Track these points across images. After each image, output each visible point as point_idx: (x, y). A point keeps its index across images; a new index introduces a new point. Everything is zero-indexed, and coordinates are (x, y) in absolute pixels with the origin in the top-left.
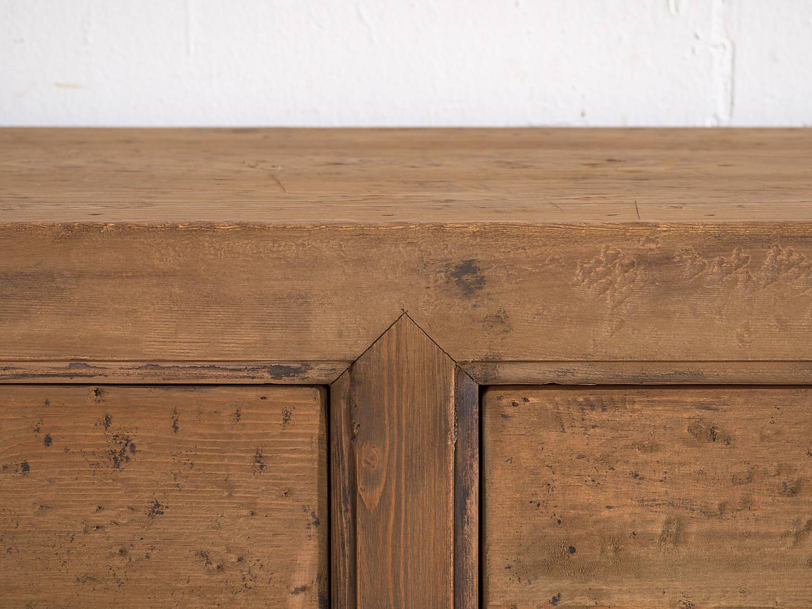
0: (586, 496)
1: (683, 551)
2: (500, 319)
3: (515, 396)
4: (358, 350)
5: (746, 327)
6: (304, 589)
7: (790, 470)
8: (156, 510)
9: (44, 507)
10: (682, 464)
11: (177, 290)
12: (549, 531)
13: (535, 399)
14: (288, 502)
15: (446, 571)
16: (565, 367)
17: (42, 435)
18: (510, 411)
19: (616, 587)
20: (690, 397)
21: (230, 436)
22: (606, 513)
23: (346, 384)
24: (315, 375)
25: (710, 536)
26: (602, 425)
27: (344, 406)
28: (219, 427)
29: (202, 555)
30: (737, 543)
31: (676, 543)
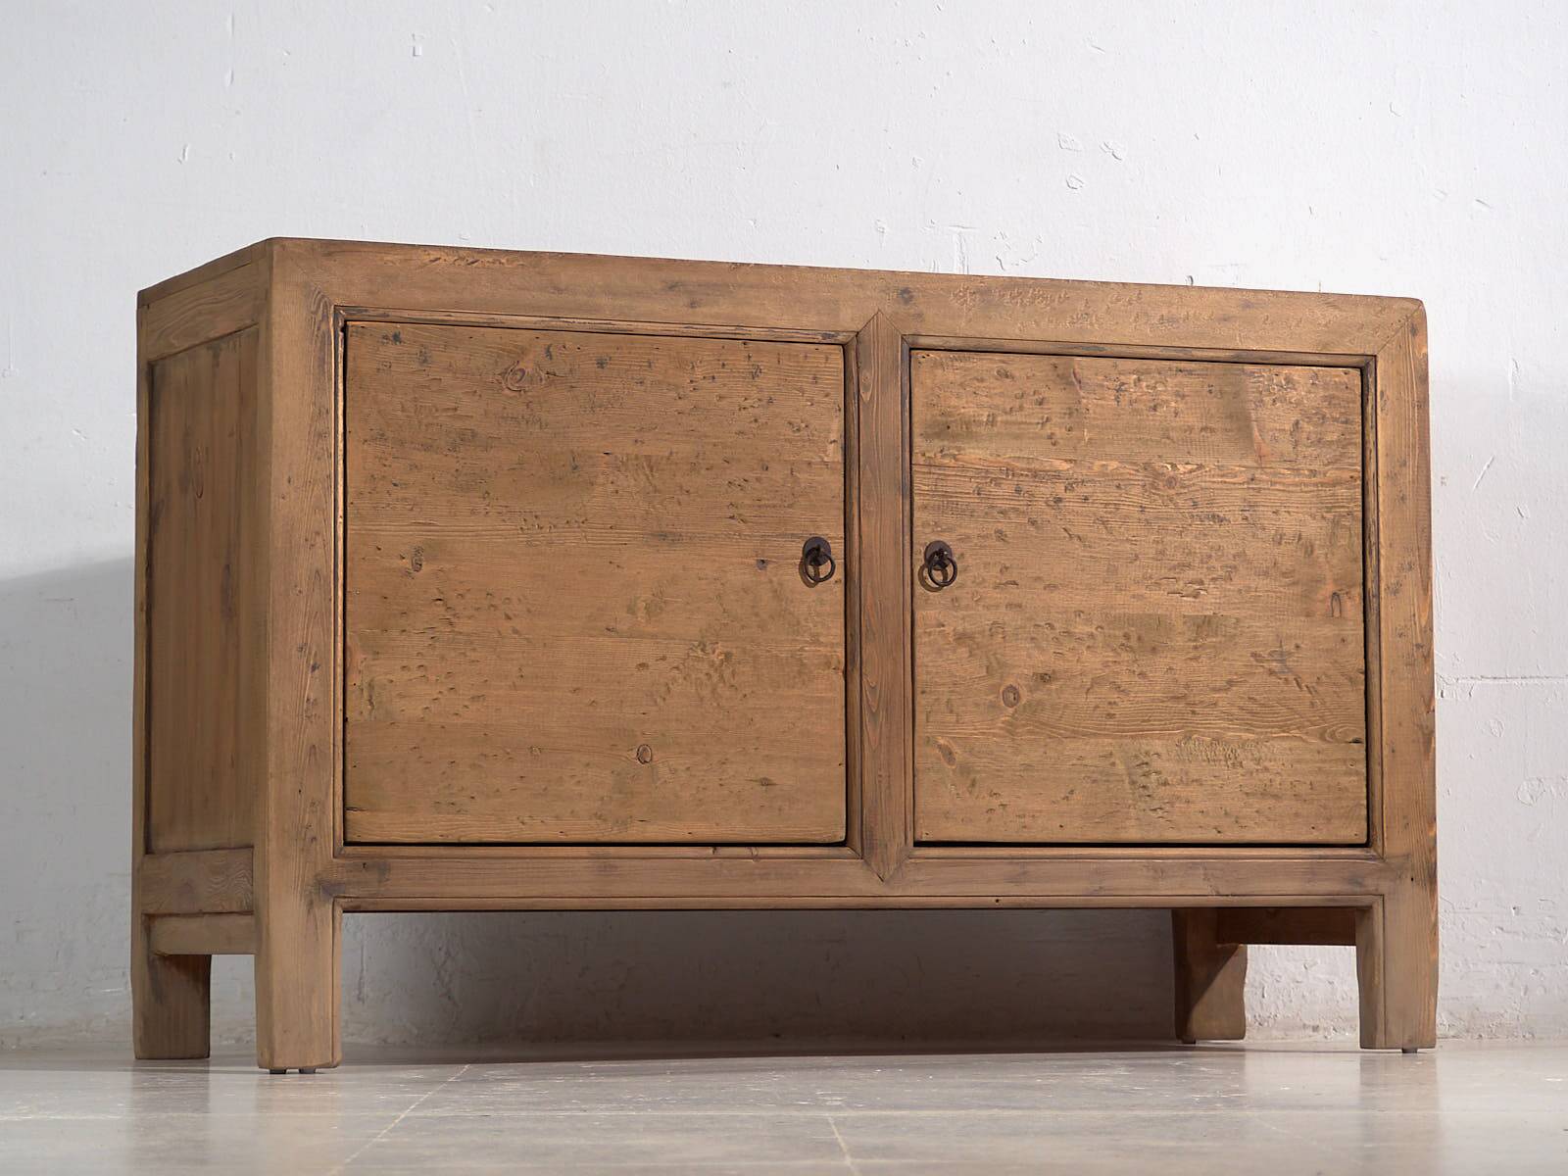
0: (954, 402)
1: (995, 430)
2: (920, 315)
3: (925, 353)
4: (860, 327)
5: (1022, 324)
6: (834, 441)
7: (1039, 393)
8: (770, 401)
9: (721, 398)
10: (994, 388)
11: (782, 295)
12: (939, 418)
13: (933, 354)
14: (828, 399)
15: (898, 433)
16: (946, 339)
17: (721, 363)
18: (922, 360)
19: (967, 446)
20: (997, 357)
21: (802, 367)
22: (963, 410)
23: (855, 343)
24: (841, 338)
25: (1006, 423)
26: (961, 368)
27: (853, 353)
28: (798, 362)
29: (790, 423)
30: (1017, 427)
31: (992, 426)
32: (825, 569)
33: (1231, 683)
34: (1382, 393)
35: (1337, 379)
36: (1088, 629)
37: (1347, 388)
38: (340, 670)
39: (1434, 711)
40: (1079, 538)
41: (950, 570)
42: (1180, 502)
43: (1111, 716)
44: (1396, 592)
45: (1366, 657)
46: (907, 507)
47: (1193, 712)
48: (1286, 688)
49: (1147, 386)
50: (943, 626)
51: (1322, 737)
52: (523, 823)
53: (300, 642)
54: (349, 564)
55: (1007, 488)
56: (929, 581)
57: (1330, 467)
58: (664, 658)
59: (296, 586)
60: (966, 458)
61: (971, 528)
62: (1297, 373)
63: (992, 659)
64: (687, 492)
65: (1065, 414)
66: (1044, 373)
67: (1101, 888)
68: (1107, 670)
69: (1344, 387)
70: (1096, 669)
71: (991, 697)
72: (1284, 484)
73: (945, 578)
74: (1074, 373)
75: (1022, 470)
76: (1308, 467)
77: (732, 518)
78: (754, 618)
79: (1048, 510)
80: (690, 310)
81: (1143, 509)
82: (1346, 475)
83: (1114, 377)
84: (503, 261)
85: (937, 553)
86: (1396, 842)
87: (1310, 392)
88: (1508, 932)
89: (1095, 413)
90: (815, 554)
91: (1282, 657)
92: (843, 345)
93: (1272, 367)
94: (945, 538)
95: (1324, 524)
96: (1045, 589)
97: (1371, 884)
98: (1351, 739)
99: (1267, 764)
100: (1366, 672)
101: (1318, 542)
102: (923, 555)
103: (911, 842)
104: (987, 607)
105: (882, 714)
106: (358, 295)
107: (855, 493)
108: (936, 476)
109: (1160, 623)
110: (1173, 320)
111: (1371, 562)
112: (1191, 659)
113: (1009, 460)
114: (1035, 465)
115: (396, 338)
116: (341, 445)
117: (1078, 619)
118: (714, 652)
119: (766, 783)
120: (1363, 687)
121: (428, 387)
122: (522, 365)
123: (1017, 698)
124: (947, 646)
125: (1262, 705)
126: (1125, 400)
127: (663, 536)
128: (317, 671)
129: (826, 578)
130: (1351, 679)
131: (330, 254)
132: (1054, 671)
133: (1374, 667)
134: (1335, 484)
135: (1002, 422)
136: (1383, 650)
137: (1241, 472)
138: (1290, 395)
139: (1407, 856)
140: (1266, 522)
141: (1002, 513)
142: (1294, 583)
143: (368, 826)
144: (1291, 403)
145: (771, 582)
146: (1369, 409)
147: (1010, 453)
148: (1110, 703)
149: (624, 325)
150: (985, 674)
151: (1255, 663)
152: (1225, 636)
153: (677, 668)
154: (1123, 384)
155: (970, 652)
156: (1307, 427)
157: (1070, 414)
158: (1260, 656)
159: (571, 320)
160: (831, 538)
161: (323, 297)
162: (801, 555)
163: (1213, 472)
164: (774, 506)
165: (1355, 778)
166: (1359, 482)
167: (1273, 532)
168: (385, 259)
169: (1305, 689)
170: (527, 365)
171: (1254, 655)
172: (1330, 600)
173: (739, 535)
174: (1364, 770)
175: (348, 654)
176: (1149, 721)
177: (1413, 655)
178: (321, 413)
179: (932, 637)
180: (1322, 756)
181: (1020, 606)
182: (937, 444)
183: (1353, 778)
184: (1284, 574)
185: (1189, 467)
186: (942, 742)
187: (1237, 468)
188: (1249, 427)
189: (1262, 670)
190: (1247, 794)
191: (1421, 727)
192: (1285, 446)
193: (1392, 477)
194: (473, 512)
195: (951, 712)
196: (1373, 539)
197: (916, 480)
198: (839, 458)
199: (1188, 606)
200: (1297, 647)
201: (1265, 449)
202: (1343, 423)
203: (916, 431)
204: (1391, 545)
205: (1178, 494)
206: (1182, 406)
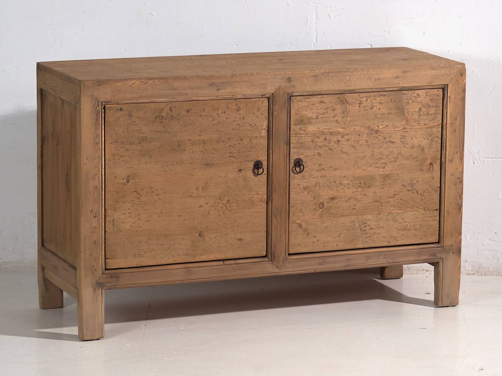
0: (305, 112)
1: (318, 120)
2: (294, 86)
3: (295, 97)
4: (274, 92)
5: (328, 85)
6: (265, 129)
7: (333, 107)
8: (244, 118)
9: (227, 118)
10: (318, 107)
11: (248, 84)
12: (299, 118)
13: (298, 98)
14: (263, 116)
15: (286, 125)
16: (302, 93)
17: (227, 107)
18: (294, 100)
19: (309, 126)
20: (319, 96)
22: (307, 115)
23: (272, 97)
24: (267, 96)
25: (322, 118)
26: (307, 101)
27: (271, 100)
28: (253, 105)
29: (250, 125)
30: (326, 119)
31: (317, 119)
32: (261, 171)
33: (394, 195)
34: (450, 97)
35: (434, 93)
36: (347, 182)
37: (438, 95)
38: (103, 217)
39: (462, 199)
40: (345, 153)
41: (302, 167)
42: (380, 138)
43: (354, 209)
44: (451, 161)
45: (440, 183)
46: (288, 149)
47: (382, 205)
48: (413, 195)
49: (370, 101)
50: (299, 185)
51: (425, 210)
52: (162, 259)
53: (91, 209)
54: (106, 183)
55: (322, 139)
56: (295, 172)
57: (431, 122)
58: (207, 203)
59: (89, 192)
60: (308, 130)
61: (309, 153)
62: (420, 92)
63: (315, 194)
64: (216, 150)
65: (342, 113)
66: (335, 100)
67: (349, 264)
68: (353, 194)
70: (350, 194)
71: (315, 206)
72: (415, 129)
73: (300, 170)
74: (345, 100)
75: (327, 132)
76: (423, 123)
77: (230, 157)
78: (237, 188)
79: (335, 145)
80: (217, 92)
81: (367, 141)
82: (436, 124)
83: (358, 99)
84: (156, 81)
85: (298, 162)
86: (448, 241)
87: (425, 98)
88: (492, 241)
89: (352, 111)
90: (257, 165)
91: (412, 185)
92: (268, 98)
93: (412, 91)
94: (301, 157)
95: (428, 140)
96: (333, 170)
97: (439, 255)
98: (434, 210)
99: (406, 220)
100: (440, 188)
101: (426, 147)
102: (293, 163)
103: (287, 254)
104: (314, 178)
105: (279, 215)
106: (108, 98)
107: (271, 145)
108: (298, 137)
109: (372, 178)
110: (379, 79)
111: (444, 152)
112: (381, 188)
113: (323, 130)
114: (331, 131)
115: (121, 109)
116: (103, 146)
117: (344, 179)
118: (224, 200)
119: (240, 240)
120: (439, 192)
121: (131, 124)
122: (162, 114)
123: (323, 205)
124: (300, 191)
125: (405, 201)
126: (362, 107)
127: (208, 165)
128: (96, 218)
129: (261, 174)
130: (435, 190)
131: (99, 85)
132: (336, 196)
133: (443, 186)
134: (432, 127)
135: (320, 118)
136: (446, 180)
137: (400, 126)
138: (418, 99)
139: (451, 246)
140: (408, 142)
141: (320, 147)
142: (417, 161)
143: (113, 264)
144: (418, 102)
145: (243, 176)
146: (445, 102)
147: (323, 127)
148: (354, 205)
149: (195, 98)
150: (313, 199)
151: (403, 188)
152: (393, 180)
153: (212, 206)
154: (362, 101)
155: (308, 193)
156: (424, 110)
157: (344, 113)
158: (405, 185)
159: (178, 99)
160: (263, 160)
161: (97, 99)
162: (253, 167)
163: (391, 127)
164: (244, 152)
165: (435, 222)
166: (441, 126)
167: (411, 145)
168: (117, 85)
169: (420, 195)
170: (164, 114)
171: (403, 185)
172: (429, 165)
173: (233, 162)
174: (438, 219)
175: (106, 211)
176: (367, 209)
177: (456, 181)
178: (97, 136)
179: (296, 189)
180: (424, 216)
181: (325, 176)
182: (299, 126)
183: (434, 222)
184: (414, 158)
185: (383, 126)
186: (298, 222)
187: (399, 125)
188: (404, 112)
189: (405, 190)
190: (399, 230)
191: (458, 204)
192: (416, 116)
193: (452, 124)
194: (146, 163)
195: (301, 212)
196: (444, 145)
197: (291, 139)
198: (266, 134)
199: (381, 172)
200: (417, 181)
201: (409, 118)
202: (436, 107)
203: (292, 123)
204: (450, 146)
205: (379, 136)
206: (381, 107)
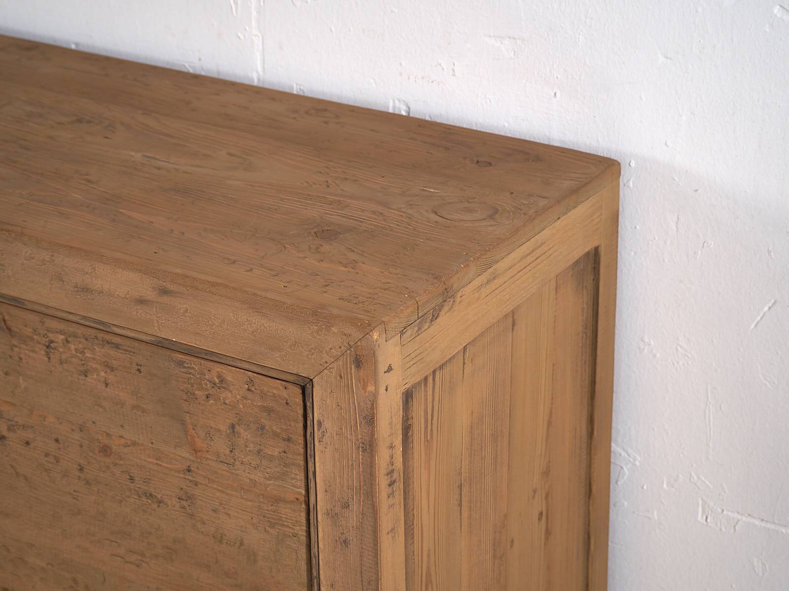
34: (320, 424)
35: (275, 392)
37: (287, 403)
42: (119, 472)
49: (76, 350)
57: (271, 481)
62: (229, 374)
69: (285, 402)
72: (222, 485)
74: (4, 320)
76: (248, 475)
81: (81, 468)
83: (41, 332)
87: (245, 398)
89: (27, 363)
93: (203, 361)
95: (267, 537)
101: (260, 553)
110: (86, 290)
126: (55, 360)
134: (277, 500)
137: (177, 461)
138: (224, 395)
140: (205, 517)
144: (225, 404)
154: (52, 341)
156: (244, 434)
163: (147, 453)
166: (305, 507)
167: (213, 529)
184: (226, 574)
185: (123, 441)
187: (172, 457)
188: (181, 417)
192: (221, 447)
201: (200, 444)
202: (284, 440)
205: (115, 465)
206: (111, 378)
